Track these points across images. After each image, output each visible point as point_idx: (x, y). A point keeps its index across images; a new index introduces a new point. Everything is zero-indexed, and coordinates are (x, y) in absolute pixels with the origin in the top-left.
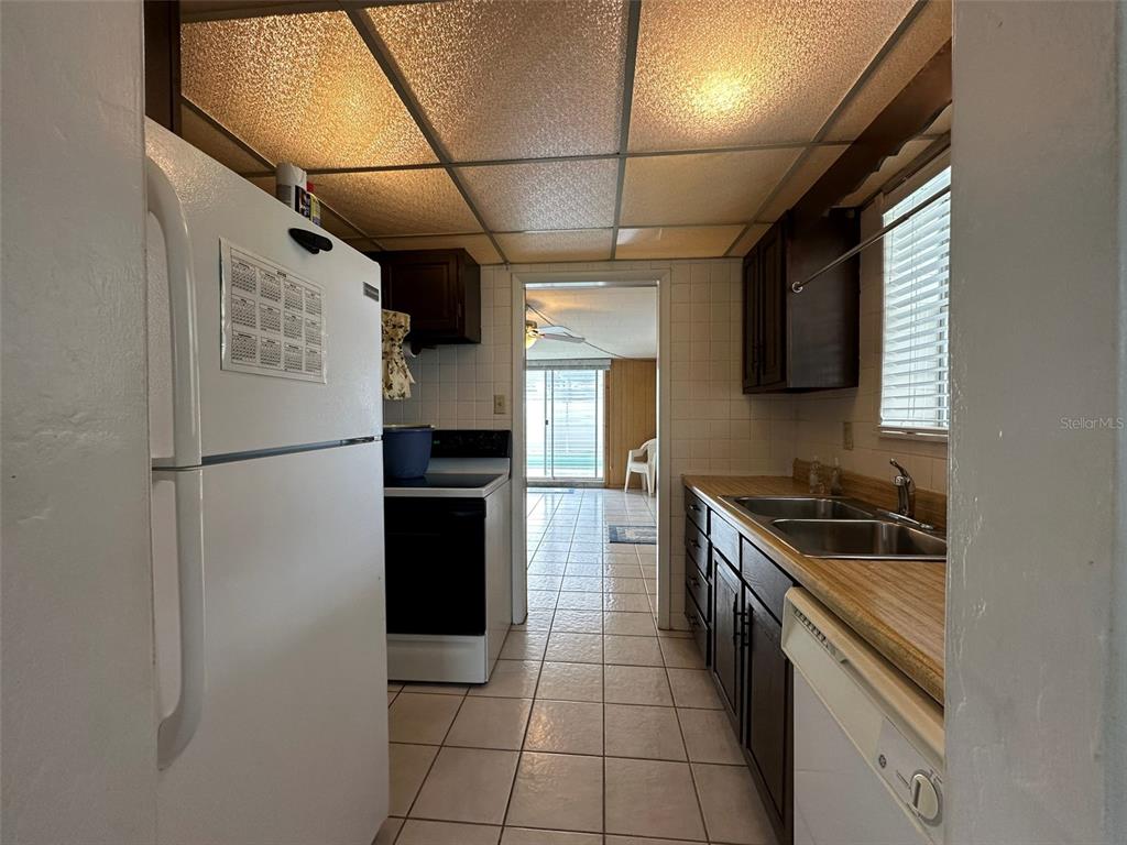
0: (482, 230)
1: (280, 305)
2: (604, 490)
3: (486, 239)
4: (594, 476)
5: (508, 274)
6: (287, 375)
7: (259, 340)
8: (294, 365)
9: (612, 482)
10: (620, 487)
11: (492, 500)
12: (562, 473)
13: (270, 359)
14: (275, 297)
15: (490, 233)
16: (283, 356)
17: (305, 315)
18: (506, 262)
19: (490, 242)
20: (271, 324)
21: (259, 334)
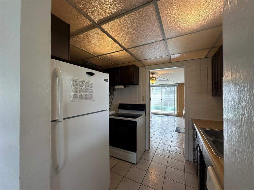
0: (137, 60)
1: (84, 87)
2: (177, 117)
3: (138, 62)
4: (174, 113)
5: (145, 68)
6: (85, 100)
7: (79, 95)
8: (86, 98)
9: (179, 115)
10: (181, 116)
11: (139, 121)
12: (165, 112)
13: (81, 98)
14: (83, 86)
15: (139, 61)
16: (84, 97)
17: (89, 88)
18: (144, 66)
19: (139, 63)
20: (81, 91)
21: (79, 94)
